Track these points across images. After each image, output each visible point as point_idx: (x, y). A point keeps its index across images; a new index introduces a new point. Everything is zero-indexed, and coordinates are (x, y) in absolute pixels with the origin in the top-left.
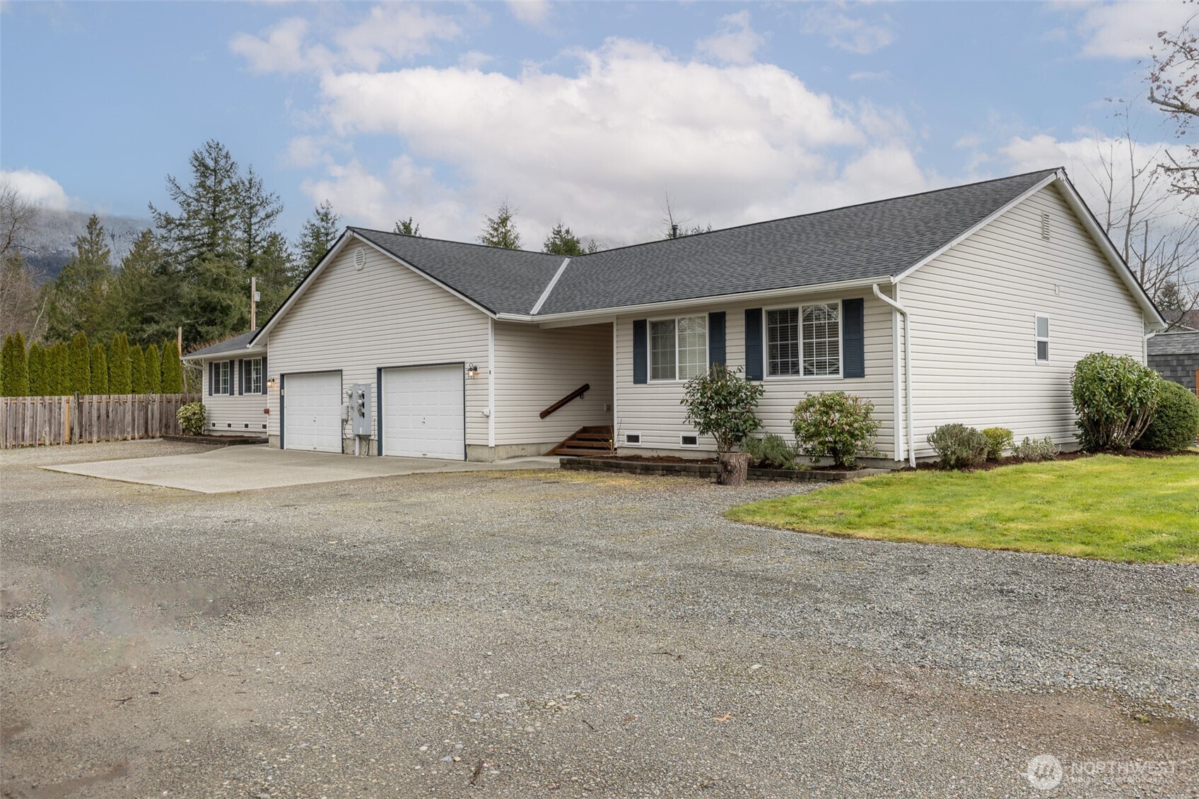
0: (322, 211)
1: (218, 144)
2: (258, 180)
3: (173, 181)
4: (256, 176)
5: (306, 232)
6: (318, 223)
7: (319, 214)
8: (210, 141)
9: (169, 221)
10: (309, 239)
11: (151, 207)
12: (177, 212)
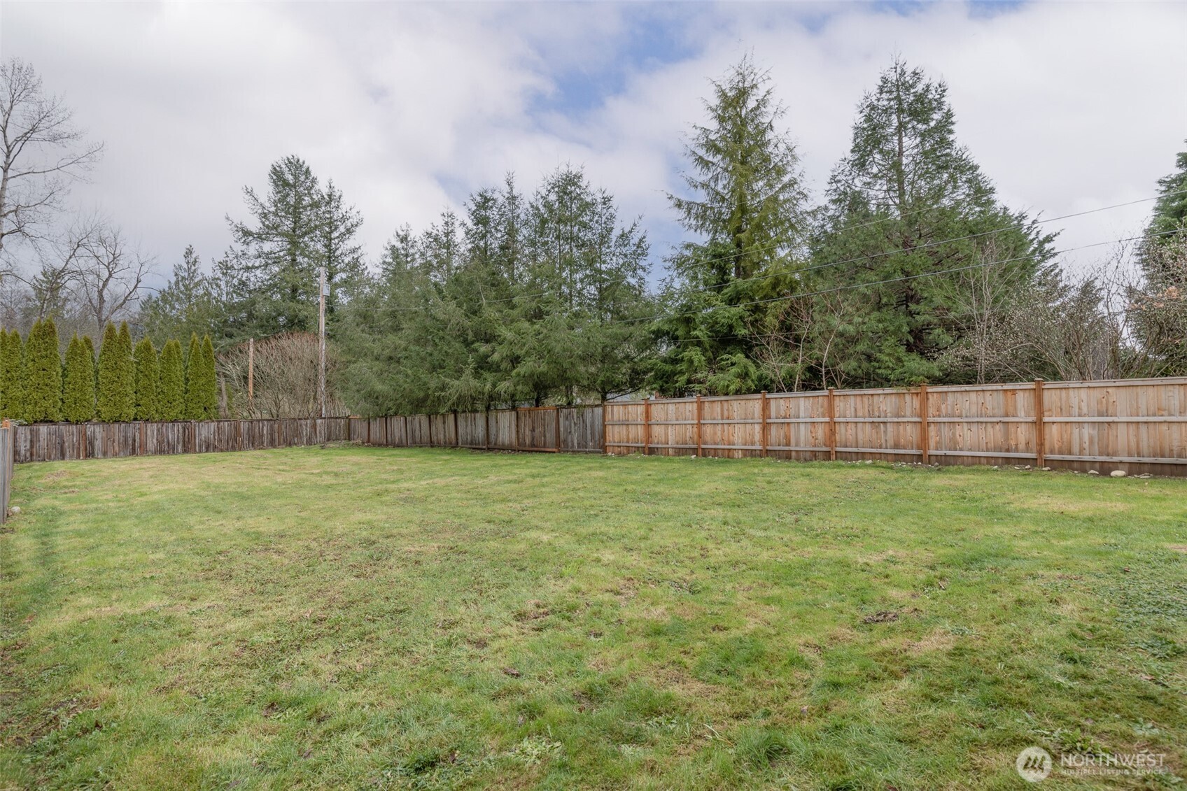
0: (402, 234)
1: (298, 160)
2: (338, 194)
3: (250, 192)
4: (336, 190)
5: (386, 252)
6: (399, 245)
7: (398, 236)
8: (290, 157)
9: (247, 233)
10: (389, 260)
11: (228, 219)
12: (255, 225)
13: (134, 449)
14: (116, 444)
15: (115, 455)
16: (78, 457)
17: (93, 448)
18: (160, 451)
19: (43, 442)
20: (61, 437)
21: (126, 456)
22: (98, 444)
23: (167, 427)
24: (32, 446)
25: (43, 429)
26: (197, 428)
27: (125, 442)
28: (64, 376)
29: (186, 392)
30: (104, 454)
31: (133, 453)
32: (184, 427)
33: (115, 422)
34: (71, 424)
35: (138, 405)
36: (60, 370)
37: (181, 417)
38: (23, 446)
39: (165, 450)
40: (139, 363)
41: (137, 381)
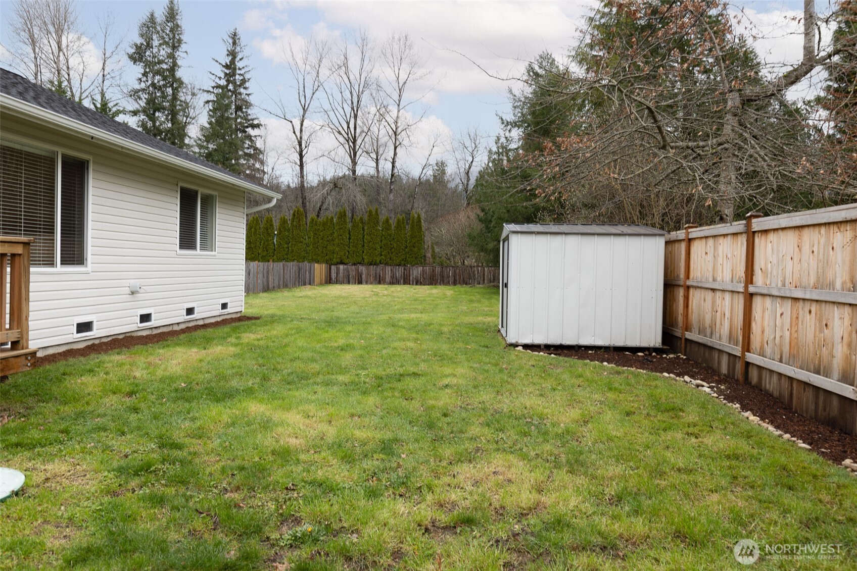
13: (380, 281)
14: (372, 277)
15: (371, 283)
16: (355, 283)
17: (362, 279)
18: (392, 282)
19: (341, 275)
20: (348, 272)
21: (376, 283)
22: (364, 277)
23: (396, 269)
24: (337, 276)
25: (341, 267)
26: (411, 271)
27: (376, 276)
28: (349, 239)
29: (406, 247)
30: (367, 283)
31: (379, 283)
32: (405, 269)
33: (371, 264)
34: (352, 265)
35: (381, 255)
36: (348, 236)
37: (403, 263)
38: (334, 276)
39: (394, 281)
40: (382, 230)
41: (381, 241)
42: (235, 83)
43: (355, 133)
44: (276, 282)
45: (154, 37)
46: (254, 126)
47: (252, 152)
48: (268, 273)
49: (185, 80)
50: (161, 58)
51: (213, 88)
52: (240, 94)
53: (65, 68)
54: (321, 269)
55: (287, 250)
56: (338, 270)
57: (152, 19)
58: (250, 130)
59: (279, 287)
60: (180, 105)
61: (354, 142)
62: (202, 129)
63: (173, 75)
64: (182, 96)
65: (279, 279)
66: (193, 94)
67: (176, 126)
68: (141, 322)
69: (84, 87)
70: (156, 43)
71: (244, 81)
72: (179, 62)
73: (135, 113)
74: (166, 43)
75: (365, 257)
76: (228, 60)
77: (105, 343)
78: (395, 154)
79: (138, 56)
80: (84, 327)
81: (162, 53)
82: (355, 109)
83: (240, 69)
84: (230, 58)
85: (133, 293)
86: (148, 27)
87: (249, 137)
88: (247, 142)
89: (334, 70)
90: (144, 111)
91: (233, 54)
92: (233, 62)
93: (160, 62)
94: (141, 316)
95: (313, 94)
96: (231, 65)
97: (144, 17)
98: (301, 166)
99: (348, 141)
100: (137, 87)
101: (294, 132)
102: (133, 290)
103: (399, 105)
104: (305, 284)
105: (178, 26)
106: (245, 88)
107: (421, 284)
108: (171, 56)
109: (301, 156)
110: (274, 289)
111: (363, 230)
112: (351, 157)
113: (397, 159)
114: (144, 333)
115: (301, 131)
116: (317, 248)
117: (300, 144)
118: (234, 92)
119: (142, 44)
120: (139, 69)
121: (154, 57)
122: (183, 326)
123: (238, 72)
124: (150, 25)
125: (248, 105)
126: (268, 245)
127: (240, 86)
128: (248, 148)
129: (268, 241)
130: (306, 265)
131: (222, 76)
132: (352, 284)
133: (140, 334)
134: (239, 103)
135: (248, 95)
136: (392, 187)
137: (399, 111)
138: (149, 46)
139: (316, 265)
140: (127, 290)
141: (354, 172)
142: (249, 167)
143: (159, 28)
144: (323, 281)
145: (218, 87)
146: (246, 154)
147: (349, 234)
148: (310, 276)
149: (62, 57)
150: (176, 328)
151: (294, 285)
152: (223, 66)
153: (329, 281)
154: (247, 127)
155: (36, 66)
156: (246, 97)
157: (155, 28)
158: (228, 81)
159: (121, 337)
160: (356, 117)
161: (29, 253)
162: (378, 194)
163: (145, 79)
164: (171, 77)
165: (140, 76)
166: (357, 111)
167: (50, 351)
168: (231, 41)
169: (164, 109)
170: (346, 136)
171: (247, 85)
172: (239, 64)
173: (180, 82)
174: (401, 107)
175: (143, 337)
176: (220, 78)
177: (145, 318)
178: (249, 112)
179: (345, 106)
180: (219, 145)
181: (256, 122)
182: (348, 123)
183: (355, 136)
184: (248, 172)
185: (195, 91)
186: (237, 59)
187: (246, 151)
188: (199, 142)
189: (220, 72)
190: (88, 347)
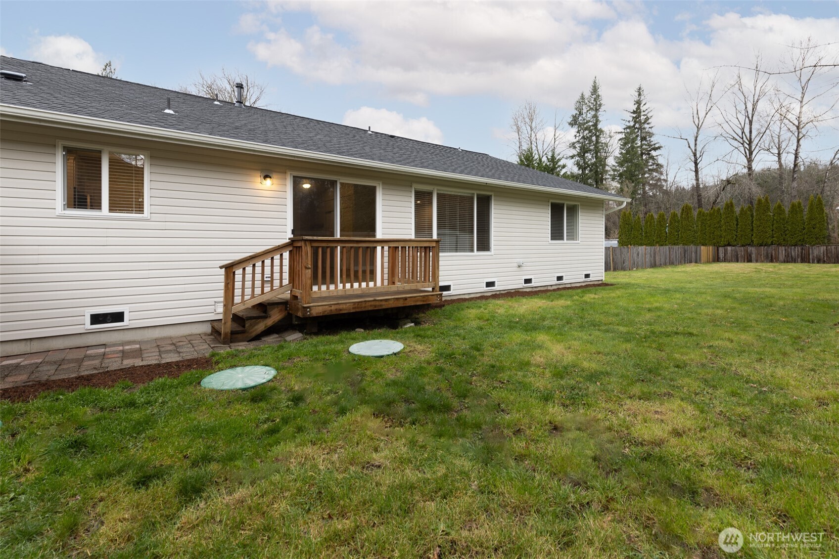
13: (771, 259)
14: (762, 257)
15: (762, 262)
16: (744, 262)
17: (751, 258)
18: (786, 261)
19: (729, 255)
20: (737, 252)
21: (767, 262)
22: (753, 256)
23: (791, 249)
24: (725, 256)
25: (729, 248)
26: (811, 250)
27: (767, 255)
28: (737, 225)
29: (804, 229)
30: (757, 261)
31: (772, 261)
32: (802, 249)
33: (761, 245)
34: (741, 246)
35: (773, 237)
36: (735, 223)
37: (801, 243)
38: (721, 255)
39: (789, 259)
40: (774, 215)
41: (773, 225)
42: (641, 122)
43: (750, 136)
44: (663, 260)
45: (584, 107)
46: (655, 149)
47: (655, 167)
48: (655, 254)
49: (605, 129)
50: (588, 119)
51: (624, 129)
52: (644, 128)
53: (534, 140)
54: (708, 251)
55: (677, 236)
56: (726, 251)
57: (582, 97)
58: (653, 153)
59: (665, 264)
60: (601, 146)
61: (750, 144)
62: (616, 158)
63: (596, 128)
64: (602, 140)
65: (666, 258)
66: (611, 137)
67: (598, 160)
68: (525, 283)
69: (545, 148)
70: (585, 111)
71: (647, 119)
72: (600, 118)
73: (572, 157)
74: (591, 109)
75: (755, 240)
76: (634, 108)
77: (502, 294)
78: (798, 146)
79: (574, 122)
80: (490, 284)
81: (589, 115)
82: (750, 116)
83: (644, 111)
84: (636, 106)
85: (519, 266)
86: (580, 103)
87: (652, 158)
88: (651, 161)
89: (727, 90)
90: (579, 155)
91: (638, 103)
92: (638, 108)
93: (589, 121)
94: (525, 280)
95: (707, 114)
96: (637, 110)
97: (578, 97)
98: (696, 171)
99: (742, 144)
100: (575, 141)
101: (689, 147)
102: (519, 264)
103: (801, 102)
104: (691, 262)
105: (599, 96)
106: (648, 124)
107: (824, 262)
108: (595, 116)
109: (696, 164)
110: (660, 266)
111: (752, 216)
112: (746, 156)
113: (800, 150)
114: (528, 290)
115: (696, 144)
116: (705, 234)
117: (695, 155)
118: (640, 129)
119: (576, 114)
120: (574, 130)
121: (584, 120)
122: (555, 287)
123: (642, 114)
124: (581, 100)
125: (651, 135)
126: (661, 233)
127: (644, 123)
128: (651, 165)
129: (661, 230)
130: (693, 247)
131: (631, 119)
132: (741, 262)
133: (525, 290)
134: (644, 135)
135: (651, 128)
136: (795, 176)
137: (801, 107)
138: (581, 114)
139: (702, 247)
140: (516, 265)
141: (750, 168)
142: (652, 179)
143: (586, 101)
144: (711, 260)
145: (629, 127)
146: (649, 170)
147: (737, 221)
148: (696, 256)
149: (533, 135)
150: (549, 288)
151: (680, 263)
152: (632, 113)
153: (717, 259)
154: (650, 151)
155: (520, 143)
156: (650, 130)
157: (584, 102)
158: (635, 122)
159: (513, 291)
160: (751, 122)
161: (439, 246)
162: (781, 183)
163: (578, 135)
164: (595, 130)
165: (575, 134)
166: (752, 117)
167: (472, 296)
168: (637, 94)
169: (590, 150)
170: (741, 141)
171: (650, 121)
172: (643, 108)
173: (601, 131)
174: (804, 103)
175: (526, 292)
176: (629, 121)
177: (528, 281)
178: (652, 139)
179: (739, 116)
180: (627, 167)
181: (657, 146)
182: (743, 129)
183: (751, 139)
184: (651, 182)
185: (612, 134)
186: (642, 105)
187: (650, 168)
188: (614, 168)
189: (629, 117)
190: (493, 295)
